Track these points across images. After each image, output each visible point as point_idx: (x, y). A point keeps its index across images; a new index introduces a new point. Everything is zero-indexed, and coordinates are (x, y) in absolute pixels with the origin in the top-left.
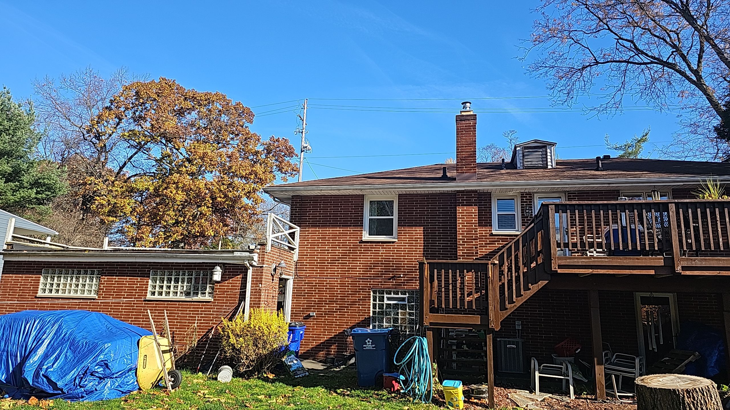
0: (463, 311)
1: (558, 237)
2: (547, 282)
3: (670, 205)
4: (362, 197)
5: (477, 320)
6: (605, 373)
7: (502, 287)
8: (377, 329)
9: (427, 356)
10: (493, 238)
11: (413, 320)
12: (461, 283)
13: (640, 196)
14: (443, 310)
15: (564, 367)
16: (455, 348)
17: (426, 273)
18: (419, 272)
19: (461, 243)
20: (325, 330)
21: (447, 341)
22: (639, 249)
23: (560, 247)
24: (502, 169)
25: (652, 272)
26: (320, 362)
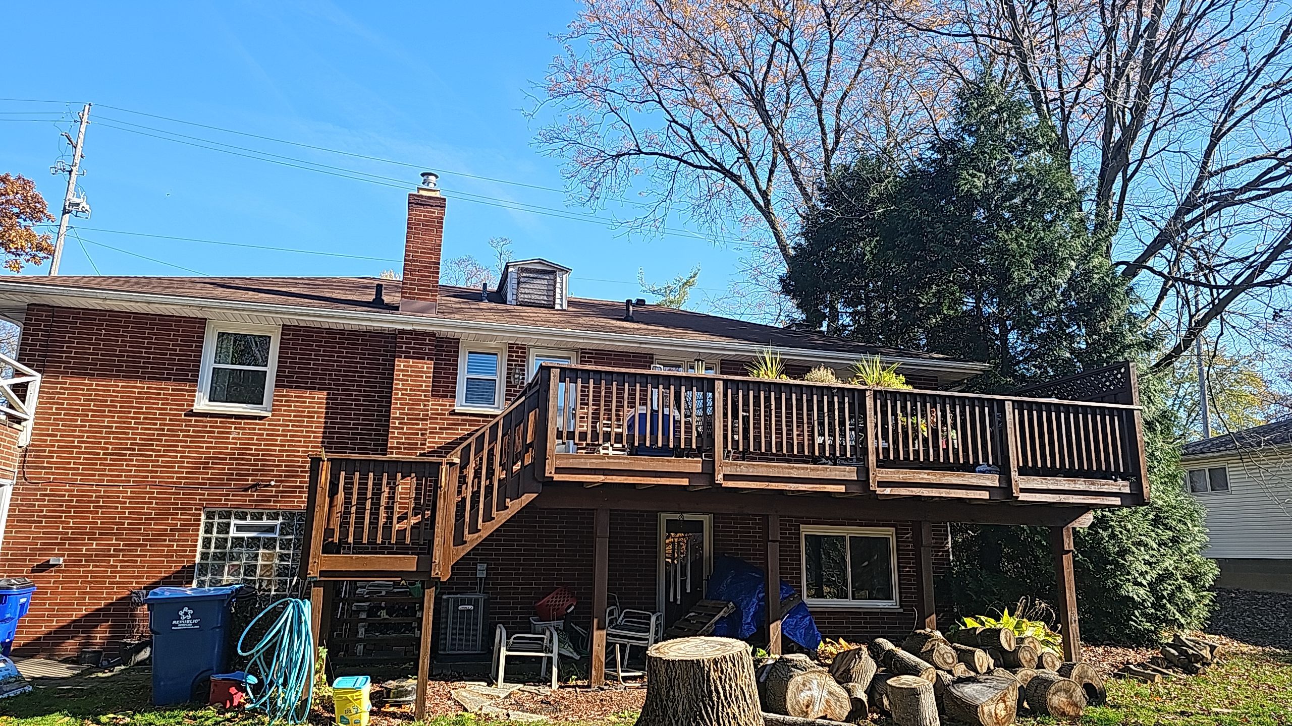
0: (386, 548)
1: (560, 422)
2: (536, 495)
3: (717, 382)
4: (202, 323)
5: (410, 563)
6: (607, 643)
7: (461, 505)
8: (207, 588)
9: (307, 634)
10: (454, 419)
11: (286, 568)
12: (389, 498)
13: (679, 366)
14: (349, 548)
15: (546, 637)
16: (363, 616)
17: (324, 478)
18: (310, 477)
19: (397, 425)
20: (84, 593)
21: (350, 605)
22: (671, 446)
23: (561, 438)
24: (481, 301)
25: (685, 482)
26: (65, 661)
